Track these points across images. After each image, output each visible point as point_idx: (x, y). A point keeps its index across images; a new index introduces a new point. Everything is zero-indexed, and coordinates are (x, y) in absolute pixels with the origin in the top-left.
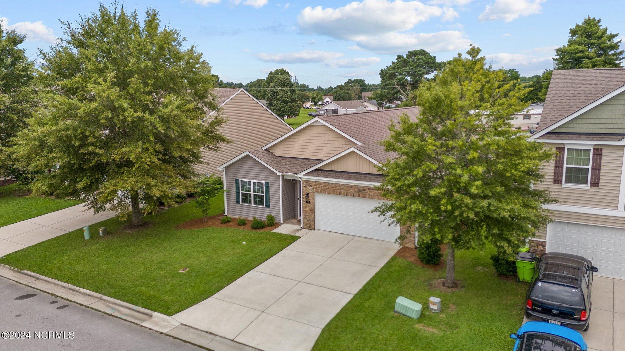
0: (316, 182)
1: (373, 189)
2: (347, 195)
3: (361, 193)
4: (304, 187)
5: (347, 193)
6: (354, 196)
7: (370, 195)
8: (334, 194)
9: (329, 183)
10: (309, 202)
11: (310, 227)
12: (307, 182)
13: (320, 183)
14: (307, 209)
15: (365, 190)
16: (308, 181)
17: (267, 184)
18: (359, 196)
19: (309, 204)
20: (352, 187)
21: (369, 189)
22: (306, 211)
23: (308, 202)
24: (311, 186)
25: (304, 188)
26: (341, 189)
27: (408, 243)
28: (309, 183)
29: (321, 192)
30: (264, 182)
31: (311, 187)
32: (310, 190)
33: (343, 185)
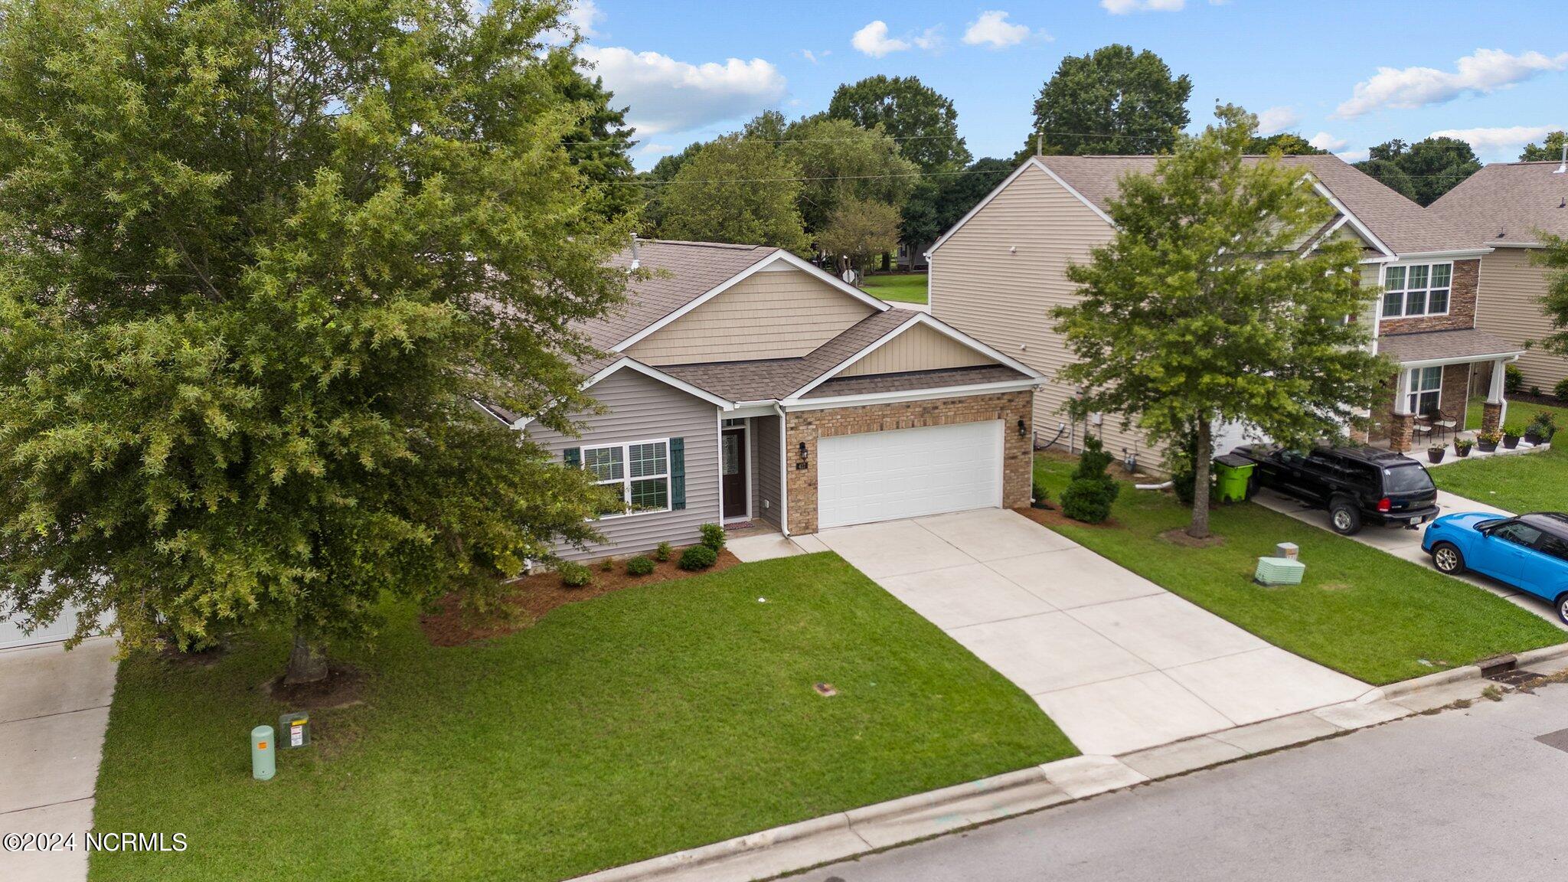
0: (822, 411)
1: (953, 403)
2: (898, 428)
3: (928, 416)
4: (792, 429)
5: (898, 423)
6: (913, 426)
7: (947, 417)
8: (869, 430)
9: (856, 408)
10: (806, 466)
11: (807, 528)
12: (798, 415)
13: (834, 412)
14: (801, 484)
15: (936, 408)
16: (803, 412)
17: (678, 445)
18: (925, 425)
19: (804, 471)
20: (908, 407)
21: (945, 403)
22: (799, 491)
23: (802, 465)
24: (810, 423)
25: (793, 432)
26: (884, 416)
27: (1019, 500)
28: (805, 416)
29: (836, 434)
30: (667, 440)
31: (810, 427)
32: (805, 434)
33: (889, 405)
